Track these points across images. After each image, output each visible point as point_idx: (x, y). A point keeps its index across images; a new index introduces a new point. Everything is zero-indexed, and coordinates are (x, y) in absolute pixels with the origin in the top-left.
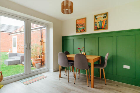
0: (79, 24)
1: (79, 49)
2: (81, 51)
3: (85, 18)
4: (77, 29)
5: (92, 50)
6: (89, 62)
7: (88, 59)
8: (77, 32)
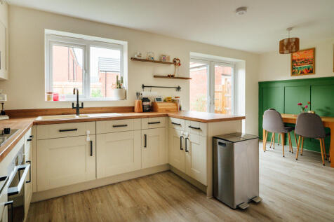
0: (299, 60)
1: (301, 104)
2: (304, 109)
3: (314, 50)
4: (293, 68)
5: (328, 108)
6: (327, 126)
7: (324, 122)
8: (293, 73)
